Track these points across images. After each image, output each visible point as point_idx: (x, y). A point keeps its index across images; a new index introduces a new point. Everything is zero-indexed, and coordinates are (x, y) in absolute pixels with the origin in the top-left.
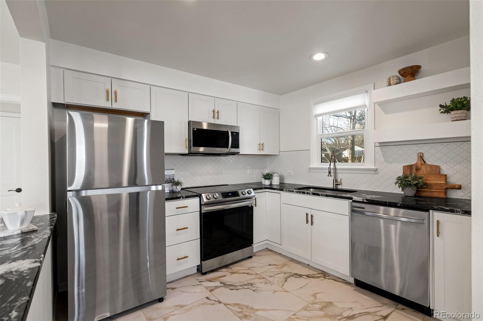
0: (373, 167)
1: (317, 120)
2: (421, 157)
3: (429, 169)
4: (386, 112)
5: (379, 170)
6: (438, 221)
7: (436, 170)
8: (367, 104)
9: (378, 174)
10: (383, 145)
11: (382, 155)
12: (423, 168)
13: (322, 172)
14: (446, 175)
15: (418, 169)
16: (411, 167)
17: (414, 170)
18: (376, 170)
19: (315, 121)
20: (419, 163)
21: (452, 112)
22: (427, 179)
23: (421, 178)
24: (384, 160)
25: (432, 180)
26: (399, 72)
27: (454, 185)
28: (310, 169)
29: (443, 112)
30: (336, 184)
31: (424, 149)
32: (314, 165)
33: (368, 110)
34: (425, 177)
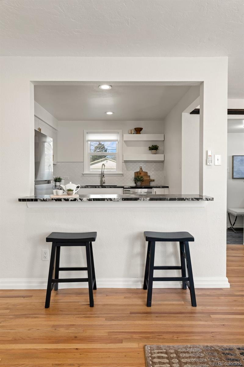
0: (121, 173)
1: (88, 143)
2: (141, 168)
3: (144, 173)
4: (128, 146)
5: (124, 174)
6: (155, 192)
7: (146, 173)
8: (119, 140)
9: (123, 176)
10: (126, 162)
11: (125, 166)
12: (142, 173)
14: (150, 176)
15: (140, 174)
16: (137, 172)
17: (139, 174)
18: (122, 174)
19: (87, 143)
20: (141, 171)
21: (153, 151)
22: (143, 178)
23: (142, 177)
24: (126, 169)
25: (145, 178)
26: (135, 129)
27: (152, 180)
28: (84, 174)
29: (149, 150)
30: (103, 183)
31: (142, 165)
32: (86, 172)
33: (118, 143)
34: (143, 177)
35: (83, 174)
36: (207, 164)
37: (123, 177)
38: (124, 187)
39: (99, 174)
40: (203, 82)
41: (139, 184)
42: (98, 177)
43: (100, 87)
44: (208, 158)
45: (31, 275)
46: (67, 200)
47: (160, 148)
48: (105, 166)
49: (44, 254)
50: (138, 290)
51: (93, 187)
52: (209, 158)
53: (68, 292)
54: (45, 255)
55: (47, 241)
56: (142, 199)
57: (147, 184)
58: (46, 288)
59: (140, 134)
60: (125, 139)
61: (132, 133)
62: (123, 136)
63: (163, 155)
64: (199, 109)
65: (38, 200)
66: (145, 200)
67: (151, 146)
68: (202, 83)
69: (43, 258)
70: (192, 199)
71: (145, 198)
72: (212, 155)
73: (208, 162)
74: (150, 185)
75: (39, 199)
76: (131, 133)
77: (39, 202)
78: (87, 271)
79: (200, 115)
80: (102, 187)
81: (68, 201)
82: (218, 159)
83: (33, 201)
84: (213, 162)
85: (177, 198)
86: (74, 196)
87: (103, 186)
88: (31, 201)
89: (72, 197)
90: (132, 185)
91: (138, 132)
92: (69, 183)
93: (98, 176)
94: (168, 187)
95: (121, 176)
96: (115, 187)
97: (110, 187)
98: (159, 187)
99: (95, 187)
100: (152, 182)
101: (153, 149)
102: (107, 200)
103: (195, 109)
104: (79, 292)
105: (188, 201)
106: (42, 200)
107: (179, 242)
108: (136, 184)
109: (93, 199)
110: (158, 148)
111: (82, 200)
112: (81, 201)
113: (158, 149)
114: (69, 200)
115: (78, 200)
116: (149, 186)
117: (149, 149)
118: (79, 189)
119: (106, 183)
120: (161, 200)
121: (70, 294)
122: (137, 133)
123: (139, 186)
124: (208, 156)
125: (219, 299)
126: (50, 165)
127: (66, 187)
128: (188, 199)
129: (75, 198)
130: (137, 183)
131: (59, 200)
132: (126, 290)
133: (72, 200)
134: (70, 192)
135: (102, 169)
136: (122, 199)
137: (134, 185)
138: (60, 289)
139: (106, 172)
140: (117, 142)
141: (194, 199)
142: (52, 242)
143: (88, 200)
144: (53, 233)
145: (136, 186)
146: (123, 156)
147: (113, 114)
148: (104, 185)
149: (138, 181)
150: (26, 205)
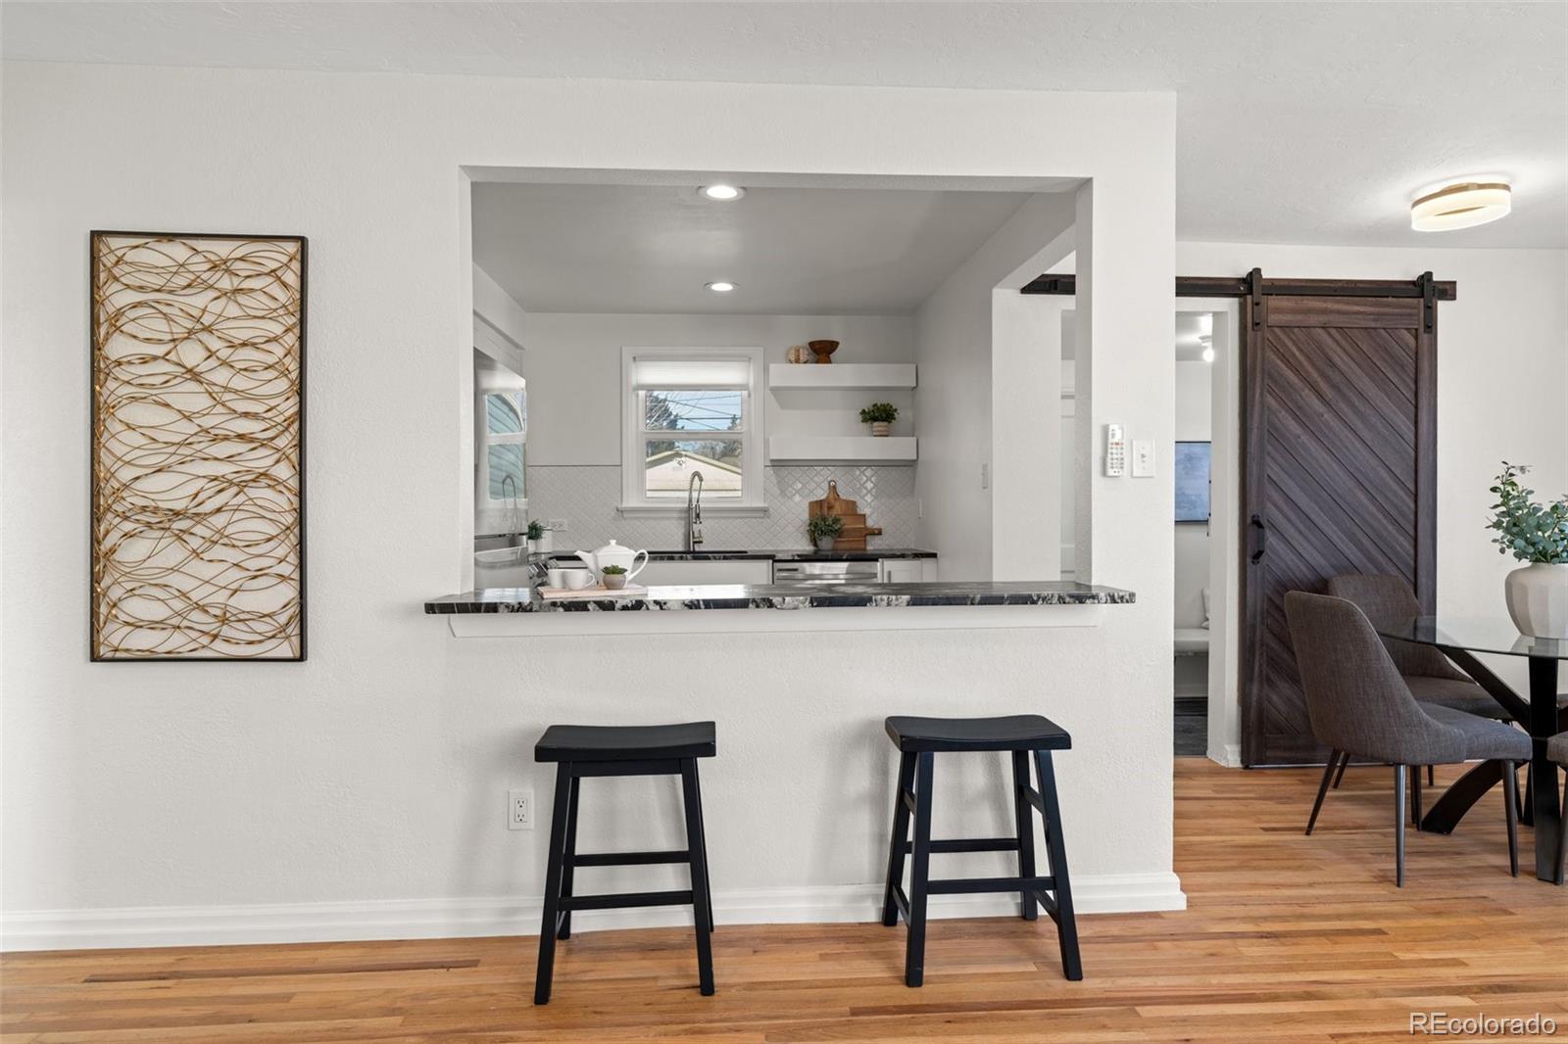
0: (761, 504)
1: (637, 396)
2: (833, 488)
3: (844, 506)
4: (783, 406)
5: (771, 510)
6: (890, 573)
7: (851, 506)
8: (751, 383)
9: (769, 517)
10: (778, 464)
11: (775, 482)
12: (837, 505)
13: (650, 518)
14: (864, 515)
15: (830, 508)
16: (820, 503)
17: (825, 508)
18: (765, 511)
19: (634, 397)
20: (831, 497)
21: (876, 424)
22: (842, 522)
23: (836, 521)
24: (779, 492)
25: (848, 524)
26: (812, 345)
27: (873, 530)
28: (622, 511)
29: (863, 421)
30: (695, 542)
31: (837, 475)
32: (631, 502)
33: (749, 396)
34: (839, 520)
35: (620, 511)
36: (1104, 473)
37: (767, 520)
38: (774, 556)
39: (681, 511)
40: (1089, 181)
41: (826, 543)
42: (674, 521)
43: (701, 191)
44: (1110, 451)
45: (465, 885)
46: (607, 606)
47: (900, 415)
48: (701, 480)
49: (518, 806)
50: (862, 928)
51: (662, 559)
52: (1113, 450)
53: (605, 945)
54: (519, 811)
55: (538, 759)
56: (882, 600)
57: (855, 545)
58: (537, 931)
59: (830, 362)
60: (773, 383)
61: (801, 358)
62: (766, 370)
63: (915, 438)
64: (1074, 276)
65: (501, 608)
66: (894, 602)
67: (867, 406)
68: (1087, 183)
69: (512, 818)
70: (1061, 600)
71: (894, 597)
72: (1124, 442)
73: (1109, 465)
74: (865, 549)
75: (501, 603)
76: (797, 361)
77: (503, 615)
78: (688, 864)
79: (1077, 298)
80: (695, 558)
81: (613, 609)
82: (1143, 456)
83: (479, 611)
84: (1125, 466)
85: (1006, 596)
86: (629, 592)
87: (694, 552)
88: (473, 612)
89: (623, 597)
90: (801, 548)
91: (820, 357)
92: (609, 543)
93: (676, 515)
94: (934, 555)
95: (762, 515)
96: (741, 556)
97: (725, 558)
98: (903, 556)
99: (670, 556)
100: (872, 537)
101: (875, 419)
102: (758, 606)
103: (1043, 276)
104: (651, 945)
105: (1047, 606)
106: (516, 607)
107: (1010, 752)
108: (816, 545)
109: (704, 601)
110: (896, 414)
111: (664, 607)
112: (661, 608)
113: (894, 419)
114: (618, 606)
115: (650, 607)
116: (859, 552)
117: (860, 418)
118: (642, 567)
119: (704, 542)
120: (950, 604)
121: (617, 949)
122: (817, 362)
123: (830, 553)
124: (1110, 446)
125: (1156, 948)
126: (508, 476)
127: (596, 558)
128: (1046, 600)
129: (640, 598)
130: (819, 542)
131: (580, 606)
132: (820, 928)
133: (625, 608)
134: (617, 577)
135: (691, 490)
136: (811, 602)
137: (806, 547)
138: (577, 936)
139: (706, 499)
140: (745, 393)
141: (1067, 600)
142: (556, 764)
143: (686, 605)
144: (553, 728)
145: (816, 552)
146: (766, 442)
147: (731, 291)
148: (697, 549)
149: (824, 533)
150: (447, 625)
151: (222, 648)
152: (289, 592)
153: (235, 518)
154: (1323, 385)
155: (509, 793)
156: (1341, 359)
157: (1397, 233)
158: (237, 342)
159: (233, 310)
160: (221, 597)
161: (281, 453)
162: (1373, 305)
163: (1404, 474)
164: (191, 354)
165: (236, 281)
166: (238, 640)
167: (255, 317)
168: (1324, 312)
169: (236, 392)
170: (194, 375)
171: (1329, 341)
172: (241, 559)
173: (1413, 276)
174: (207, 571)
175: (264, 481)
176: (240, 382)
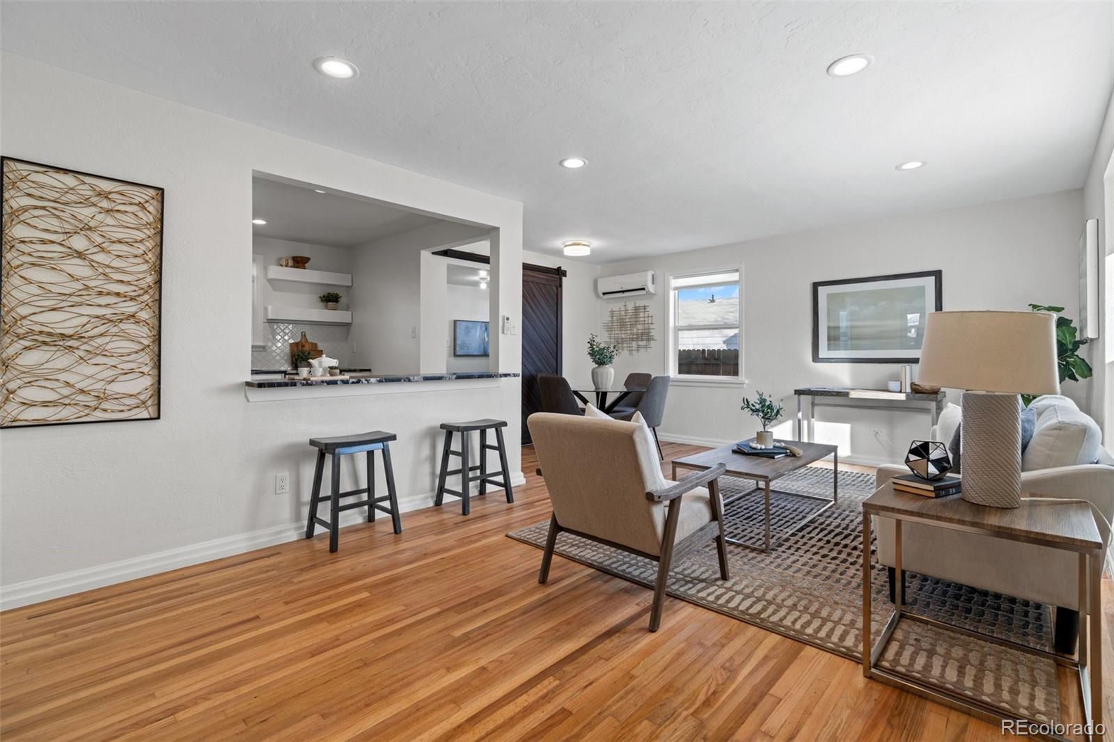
0: (263, 344)
2: (304, 336)
3: (310, 346)
4: (275, 289)
5: (267, 347)
8: (256, 275)
9: (266, 351)
10: (271, 322)
11: (269, 332)
12: (306, 345)
14: (321, 351)
15: (303, 346)
16: (296, 344)
17: (299, 347)
18: (263, 347)
20: (303, 340)
21: (329, 303)
23: (309, 353)
24: (271, 337)
26: (293, 258)
29: (321, 301)
31: (306, 329)
37: (264, 353)
40: (498, 228)
44: (505, 325)
47: (342, 299)
49: (281, 482)
54: (282, 484)
59: (305, 268)
60: (269, 276)
61: (289, 265)
62: (266, 268)
63: (350, 312)
67: (325, 293)
69: (278, 488)
73: (505, 330)
76: (287, 266)
82: (514, 327)
83: (287, 386)
91: (299, 265)
94: (369, 370)
95: (261, 350)
101: (328, 300)
110: (340, 299)
113: (339, 301)
122: (297, 267)
124: (505, 323)
146: (265, 309)
150: (243, 396)
151: (99, 415)
152: (147, 381)
153: (112, 340)
154: (532, 304)
155: (276, 476)
156: (537, 294)
157: (559, 253)
158: (114, 239)
159: (110, 221)
160: (99, 386)
161: (144, 304)
162: (546, 276)
163: (553, 336)
164: (79, 243)
165: (113, 204)
166: (112, 409)
167: (128, 227)
168: (533, 276)
169: (113, 268)
170: (80, 255)
171: (533, 286)
172: (117, 363)
173: (556, 267)
174: (90, 370)
175: (132, 320)
176: (117, 263)
